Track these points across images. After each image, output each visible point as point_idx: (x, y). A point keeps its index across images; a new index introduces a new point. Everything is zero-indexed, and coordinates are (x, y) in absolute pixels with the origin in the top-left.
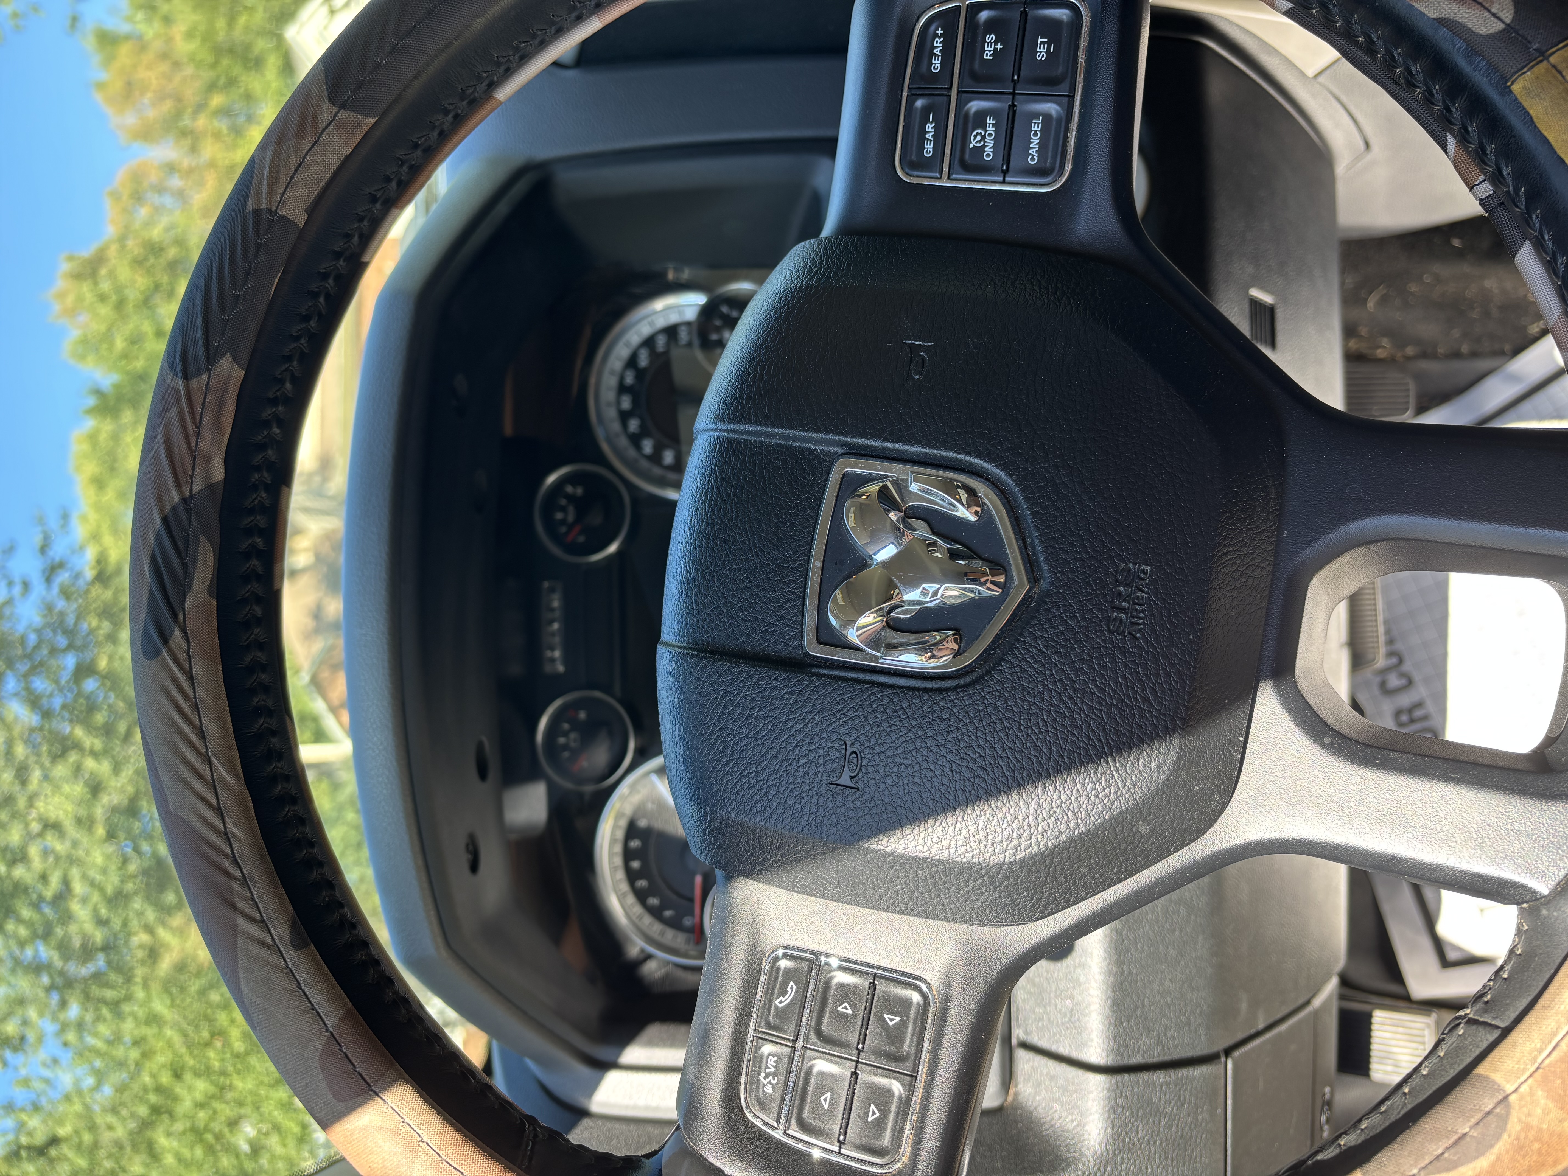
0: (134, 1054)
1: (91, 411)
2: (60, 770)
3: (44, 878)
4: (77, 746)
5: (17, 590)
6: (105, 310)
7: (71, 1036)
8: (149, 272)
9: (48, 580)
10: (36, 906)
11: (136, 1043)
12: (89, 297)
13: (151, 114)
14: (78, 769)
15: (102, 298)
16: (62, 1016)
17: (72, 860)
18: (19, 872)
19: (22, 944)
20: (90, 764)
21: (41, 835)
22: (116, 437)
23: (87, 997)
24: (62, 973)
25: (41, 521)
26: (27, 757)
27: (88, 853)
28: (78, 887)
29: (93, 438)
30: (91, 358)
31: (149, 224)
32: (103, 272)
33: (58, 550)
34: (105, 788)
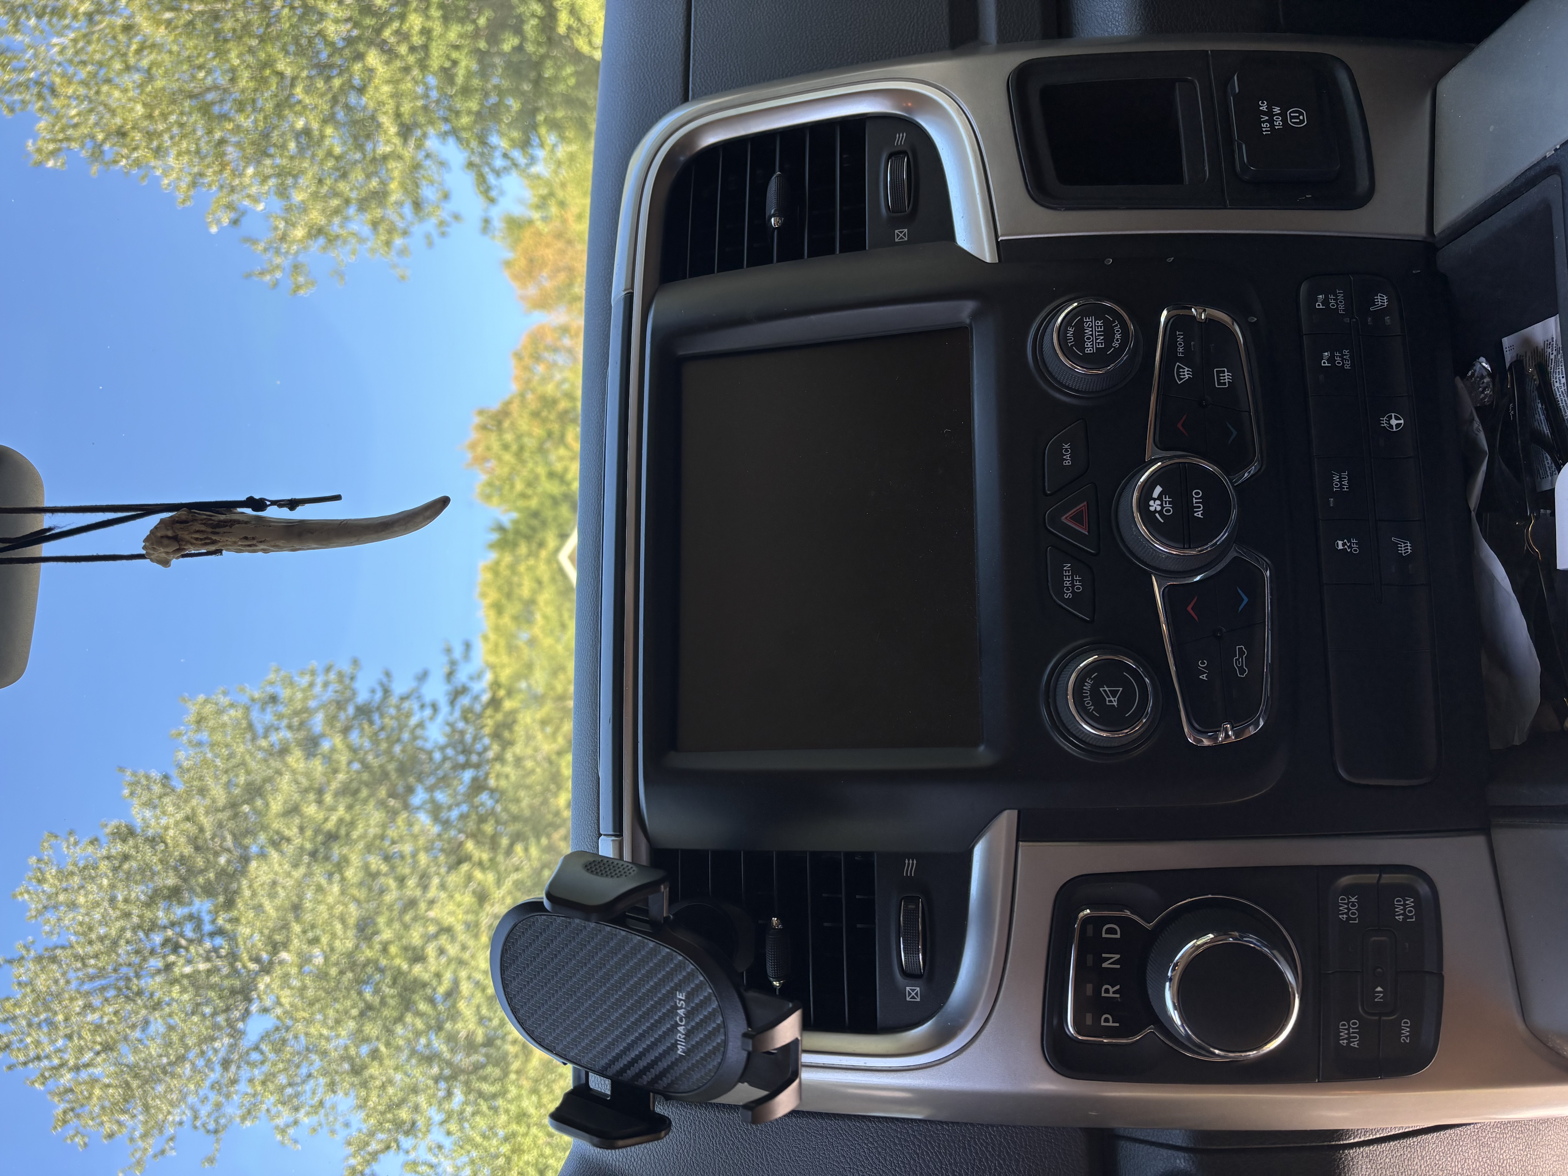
0: (505, 1149)
1: (492, 546)
2: (453, 879)
3: (438, 975)
4: (467, 858)
5: (428, 712)
6: (508, 457)
7: (453, 1127)
8: (544, 421)
9: (452, 703)
10: (431, 1001)
11: (506, 1139)
12: (496, 446)
13: (548, 285)
14: (469, 878)
15: (506, 447)
16: (446, 1106)
17: (461, 963)
18: (417, 969)
19: (418, 1034)
20: (478, 874)
21: (436, 936)
22: (513, 568)
23: (468, 1089)
24: (449, 1063)
25: (448, 651)
26: (428, 866)
27: (473, 956)
28: (465, 988)
29: (494, 569)
30: (495, 500)
31: (544, 380)
32: (506, 424)
33: (462, 677)
34: (489, 900)
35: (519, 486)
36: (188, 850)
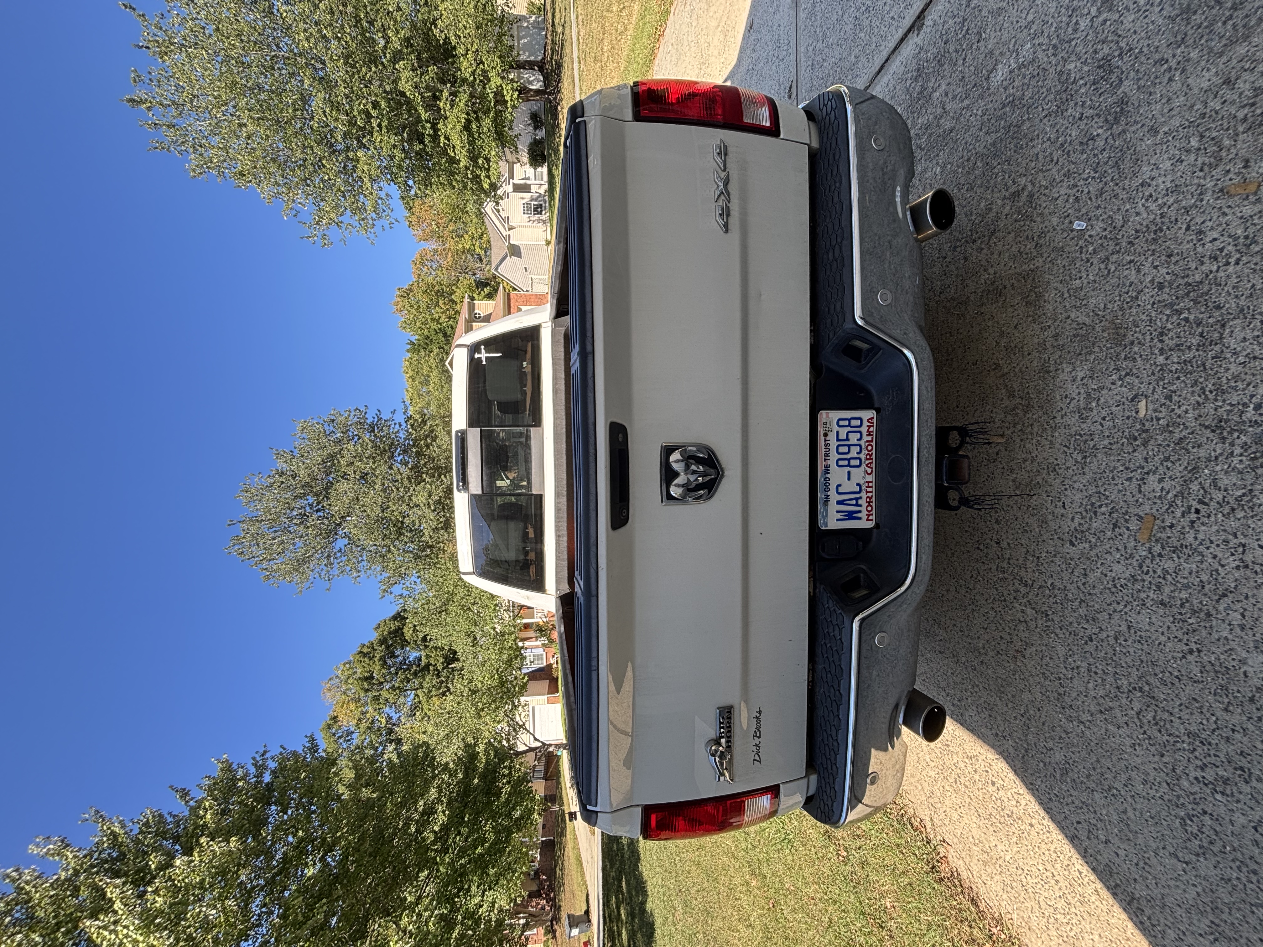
35: (419, 324)
36: (308, 480)
